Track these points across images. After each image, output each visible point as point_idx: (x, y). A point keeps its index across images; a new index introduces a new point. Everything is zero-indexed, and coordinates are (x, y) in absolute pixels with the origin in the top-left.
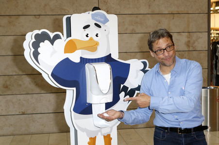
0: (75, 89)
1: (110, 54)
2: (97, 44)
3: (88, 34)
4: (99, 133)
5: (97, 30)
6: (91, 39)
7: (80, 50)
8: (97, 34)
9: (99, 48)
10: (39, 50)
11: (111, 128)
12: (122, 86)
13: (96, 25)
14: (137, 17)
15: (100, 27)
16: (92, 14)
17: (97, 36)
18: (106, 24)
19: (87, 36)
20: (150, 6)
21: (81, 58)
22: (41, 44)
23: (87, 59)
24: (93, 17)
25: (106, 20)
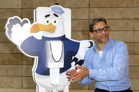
0: (37, 57)
1: (65, 35)
2: (55, 28)
3: (48, 21)
4: (55, 89)
5: (55, 18)
6: (51, 24)
7: (42, 31)
8: (55, 21)
9: (56, 30)
10: (12, 30)
11: (64, 86)
12: (73, 57)
13: (55, 15)
14: (113, 21)
15: (57, 16)
16: (52, 8)
17: (55, 22)
18: (62, 15)
19: (48, 22)
20: (121, 14)
21: (43, 36)
22: (14, 26)
23: (47, 37)
24: (53, 9)
25: (62, 12)
